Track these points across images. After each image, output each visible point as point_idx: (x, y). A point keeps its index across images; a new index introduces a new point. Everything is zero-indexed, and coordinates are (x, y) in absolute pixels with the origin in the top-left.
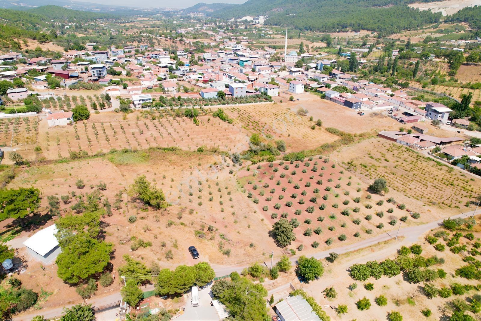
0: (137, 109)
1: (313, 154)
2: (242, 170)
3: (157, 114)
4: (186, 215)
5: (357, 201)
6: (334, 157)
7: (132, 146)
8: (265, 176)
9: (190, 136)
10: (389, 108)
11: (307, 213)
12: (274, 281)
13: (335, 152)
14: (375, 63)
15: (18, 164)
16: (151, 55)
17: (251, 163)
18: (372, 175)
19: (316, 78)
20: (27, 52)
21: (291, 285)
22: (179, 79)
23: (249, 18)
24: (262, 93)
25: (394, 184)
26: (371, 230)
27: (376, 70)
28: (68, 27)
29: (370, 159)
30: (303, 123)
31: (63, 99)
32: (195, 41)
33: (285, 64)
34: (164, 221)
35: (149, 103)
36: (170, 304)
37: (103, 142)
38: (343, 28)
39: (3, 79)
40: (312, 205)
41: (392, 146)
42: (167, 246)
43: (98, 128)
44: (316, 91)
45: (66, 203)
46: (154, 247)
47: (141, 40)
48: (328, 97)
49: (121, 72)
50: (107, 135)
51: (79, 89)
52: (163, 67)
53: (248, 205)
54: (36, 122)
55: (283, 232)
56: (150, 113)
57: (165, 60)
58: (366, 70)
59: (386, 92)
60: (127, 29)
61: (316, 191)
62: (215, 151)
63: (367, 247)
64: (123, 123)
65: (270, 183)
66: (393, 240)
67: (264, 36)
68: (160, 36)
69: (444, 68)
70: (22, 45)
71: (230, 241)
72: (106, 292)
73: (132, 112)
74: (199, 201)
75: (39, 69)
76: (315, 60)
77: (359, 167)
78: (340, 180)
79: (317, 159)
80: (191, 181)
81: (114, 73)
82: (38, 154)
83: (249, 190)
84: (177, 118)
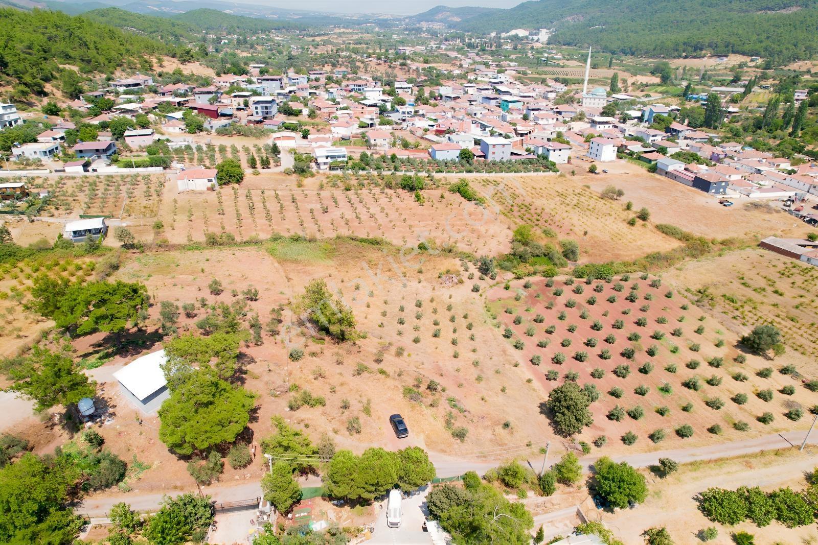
0: (321, 171)
1: (629, 269)
2: (496, 288)
3: (354, 182)
4: (389, 357)
5: (715, 364)
6: (669, 278)
7: (308, 231)
8: (538, 301)
9: (408, 222)
10: (786, 195)
11: (614, 376)
12: (544, 498)
13: (672, 270)
14: (757, 112)
15: (126, 246)
16: (352, 87)
17: (514, 276)
18: (747, 318)
19: (640, 136)
20: (160, 75)
21: (578, 510)
22: (395, 126)
23: (522, 33)
24: (538, 156)
25: (794, 338)
26: (746, 425)
27: (758, 125)
28: (226, 41)
29: (742, 287)
30: (613, 213)
31: (205, 149)
32: (427, 66)
33: (583, 110)
34: (351, 362)
35: (343, 162)
36: (346, 517)
37: (261, 221)
38: (695, 50)
39: (121, 115)
40: (625, 362)
41: (790, 266)
42: (351, 408)
43: (254, 199)
44: (640, 158)
45: (189, 315)
46: (328, 408)
47: (338, 62)
48: (662, 170)
49: (301, 111)
50: (269, 211)
51: (231, 135)
52: (370, 106)
53: (504, 351)
54: (160, 182)
55: (568, 408)
56: (344, 178)
57: (374, 95)
58: (738, 126)
59: (778, 166)
60: (316, 46)
61: (633, 338)
62: (449, 251)
63: (738, 457)
64: (297, 192)
65: (545, 314)
66: (795, 451)
67: (546, 63)
68: (369, 56)
70: (155, 65)
71: (466, 413)
72: (237, 477)
73: (313, 176)
74: (415, 335)
75: (174, 102)
76: (639, 105)
77: (721, 300)
78: (680, 321)
79: (637, 279)
80: (403, 298)
81: (289, 112)
82: (157, 234)
83: (506, 325)
84: (387, 191)
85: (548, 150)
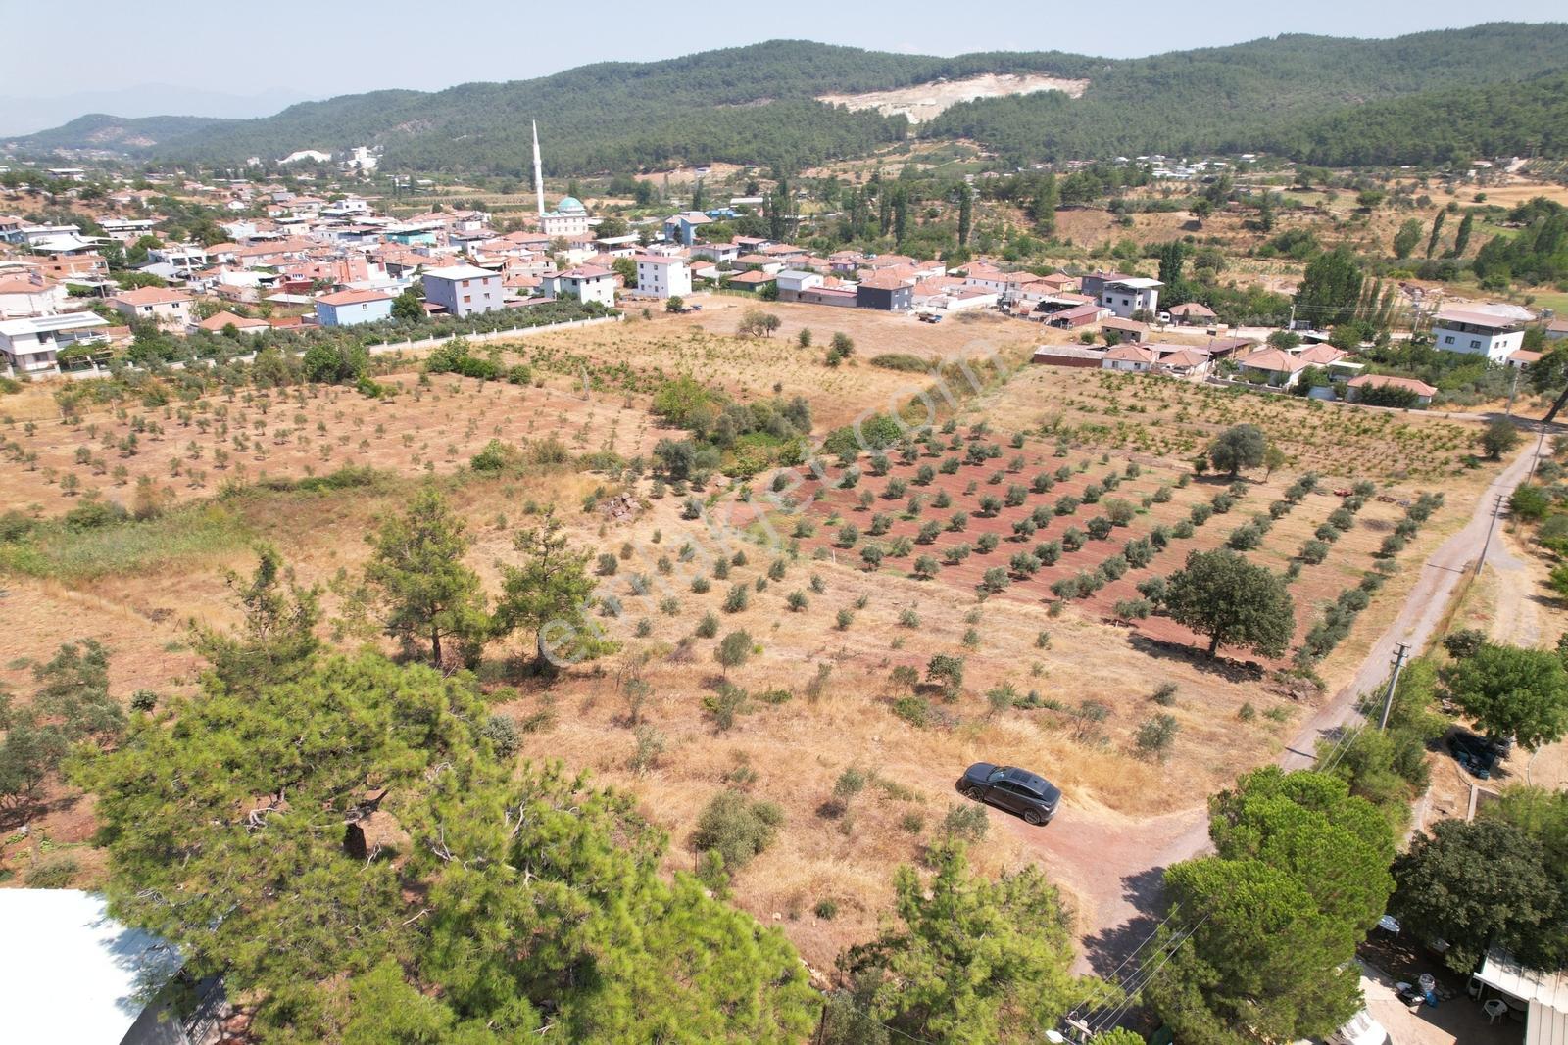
0: (36, 377)
2: (721, 503)
8: (828, 505)
19: (704, 253)
23: (320, 157)
24: (556, 298)
30: (784, 354)
33: (556, 236)
35: (98, 345)
38: (657, 160)
41: (1102, 376)
44: (730, 286)
48: (789, 292)
52: (70, 253)
56: (124, 382)
57: (63, 240)
59: (933, 269)
62: (552, 458)
66: (1477, 578)
69: (1016, 219)
73: (14, 388)
85: (575, 282)
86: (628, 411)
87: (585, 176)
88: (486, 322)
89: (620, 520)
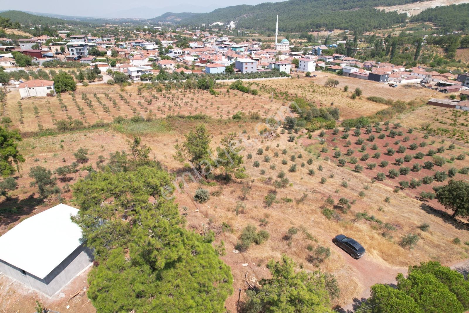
0: (135, 82)
2: (302, 138)
3: (162, 87)
7: (143, 116)
8: (336, 143)
10: (418, 80)
11: (435, 181)
14: (368, 50)
16: (134, 44)
19: (322, 59)
23: (220, 24)
24: (273, 70)
28: (33, 28)
29: (442, 124)
30: (338, 93)
33: (279, 51)
35: (150, 75)
37: (101, 112)
38: (317, 28)
41: (454, 112)
43: (90, 99)
44: (328, 70)
45: (64, 180)
47: (118, 34)
48: (346, 73)
49: (106, 53)
50: (105, 105)
51: (55, 67)
52: (151, 50)
56: (154, 85)
57: (151, 46)
62: (255, 118)
64: (123, 94)
67: (242, 35)
68: (137, 31)
69: (439, 52)
73: (130, 84)
75: (3, 48)
79: (382, 125)
81: (97, 54)
85: (279, 65)
86: (283, 106)
87: (294, 32)
88: (250, 75)
89: (269, 139)
